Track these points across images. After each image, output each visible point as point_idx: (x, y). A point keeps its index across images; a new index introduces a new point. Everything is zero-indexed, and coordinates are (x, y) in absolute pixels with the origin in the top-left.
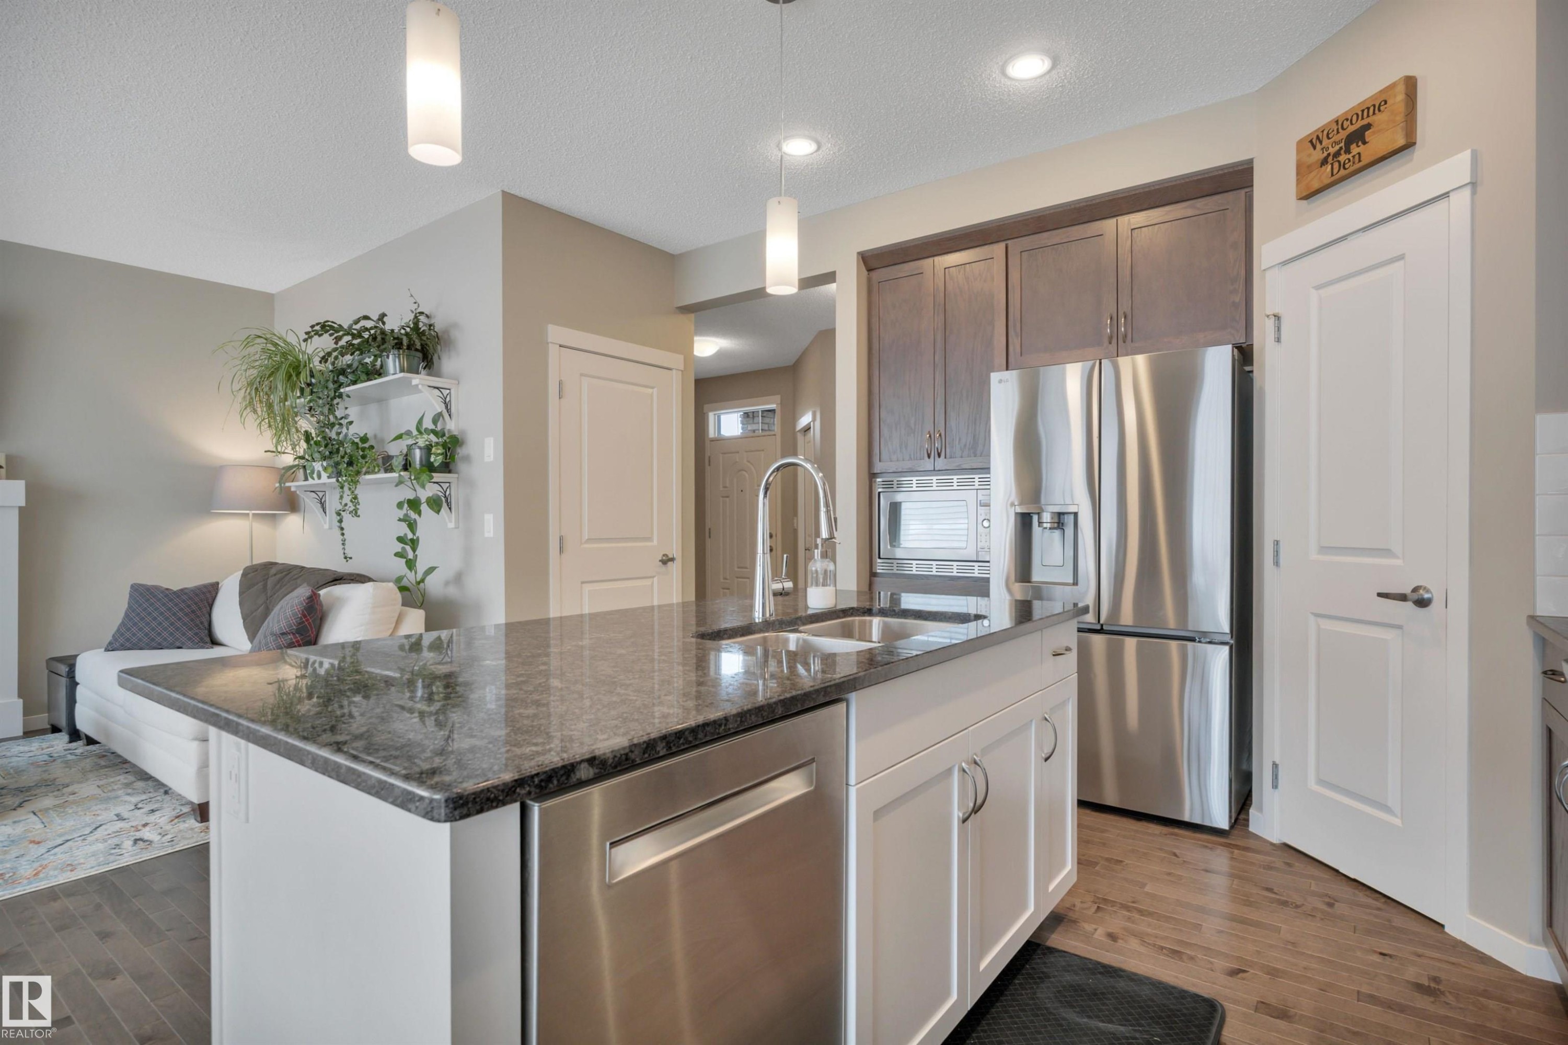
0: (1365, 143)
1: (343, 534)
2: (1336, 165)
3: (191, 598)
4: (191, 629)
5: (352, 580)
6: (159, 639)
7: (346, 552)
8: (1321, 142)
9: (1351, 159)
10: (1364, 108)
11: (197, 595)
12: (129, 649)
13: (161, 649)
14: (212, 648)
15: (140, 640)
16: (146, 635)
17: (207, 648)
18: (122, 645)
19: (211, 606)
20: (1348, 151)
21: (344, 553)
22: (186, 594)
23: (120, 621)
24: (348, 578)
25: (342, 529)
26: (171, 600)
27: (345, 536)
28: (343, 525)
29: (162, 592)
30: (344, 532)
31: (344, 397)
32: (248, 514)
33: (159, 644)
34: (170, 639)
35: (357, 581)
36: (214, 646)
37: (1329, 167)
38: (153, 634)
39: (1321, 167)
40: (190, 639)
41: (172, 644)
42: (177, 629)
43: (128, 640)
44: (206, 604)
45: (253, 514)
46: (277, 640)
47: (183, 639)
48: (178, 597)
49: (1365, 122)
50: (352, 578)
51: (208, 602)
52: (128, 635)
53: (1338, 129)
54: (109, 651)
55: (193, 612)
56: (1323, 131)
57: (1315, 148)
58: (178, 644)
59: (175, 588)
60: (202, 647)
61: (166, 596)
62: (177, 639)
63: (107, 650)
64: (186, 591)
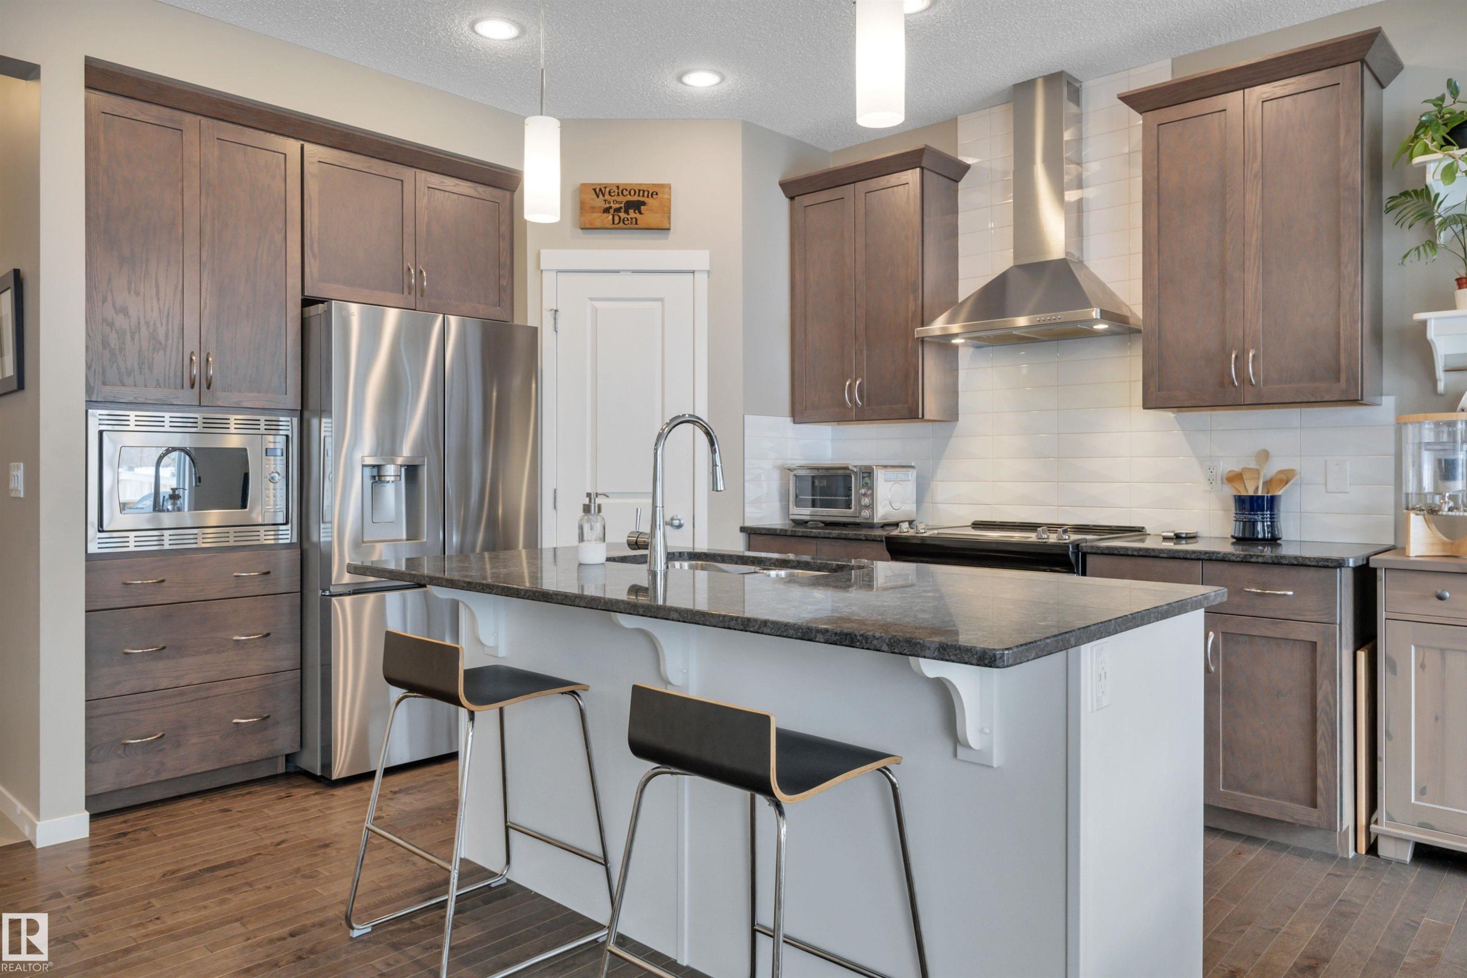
0: (640, 213)
2: (617, 218)
8: (604, 195)
9: (630, 219)
10: (641, 189)
20: (627, 212)
37: (611, 217)
39: (604, 213)
49: (641, 199)
53: (618, 193)
56: (605, 188)
57: (598, 196)
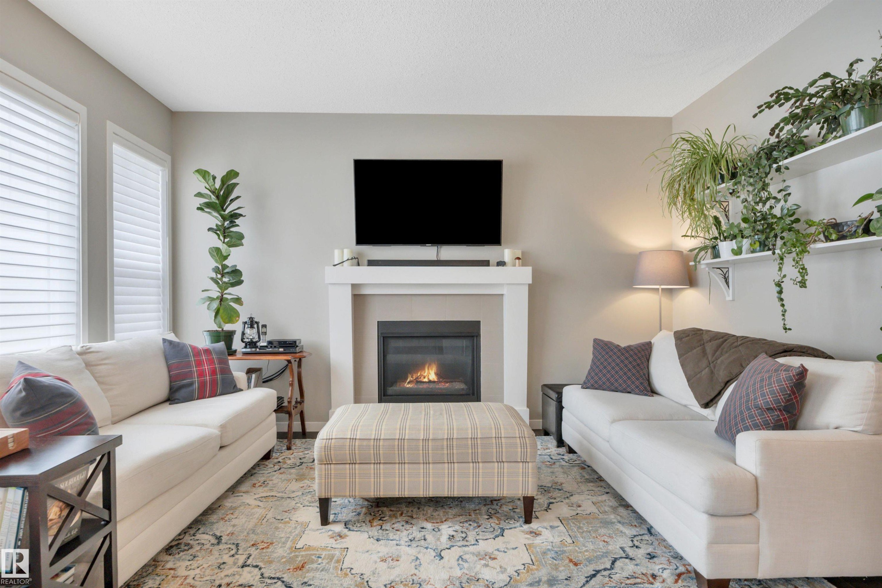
1: (783, 305)
3: (636, 354)
4: (638, 379)
5: (803, 352)
6: (616, 384)
7: (786, 323)
11: (639, 352)
12: (596, 389)
13: (617, 391)
14: (653, 396)
15: (604, 383)
16: (608, 380)
17: (649, 396)
18: (592, 385)
19: (648, 360)
21: (784, 324)
22: (632, 350)
23: (589, 367)
24: (799, 350)
25: (782, 300)
26: (623, 354)
27: (785, 307)
28: (783, 296)
29: (616, 347)
30: (784, 303)
31: (783, 170)
32: (658, 289)
33: (616, 388)
34: (624, 386)
35: (809, 354)
36: (654, 395)
38: (612, 380)
40: (637, 387)
41: (624, 389)
42: (629, 378)
43: (596, 382)
44: (646, 359)
45: (662, 289)
46: (764, 415)
47: (633, 387)
48: (627, 352)
50: (804, 351)
51: (646, 358)
52: (596, 378)
54: (584, 388)
55: (638, 365)
58: (629, 390)
59: (623, 345)
60: (646, 395)
61: (619, 350)
62: (629, 386)
63: (583, 388)
64: (632, 348)
